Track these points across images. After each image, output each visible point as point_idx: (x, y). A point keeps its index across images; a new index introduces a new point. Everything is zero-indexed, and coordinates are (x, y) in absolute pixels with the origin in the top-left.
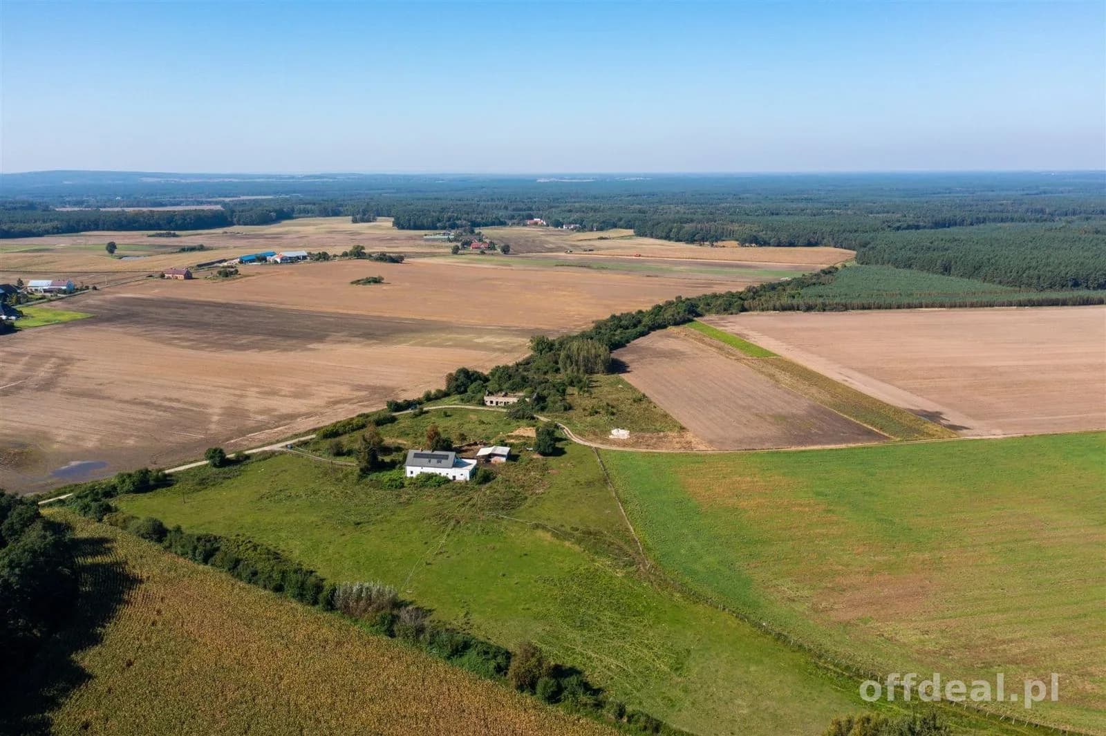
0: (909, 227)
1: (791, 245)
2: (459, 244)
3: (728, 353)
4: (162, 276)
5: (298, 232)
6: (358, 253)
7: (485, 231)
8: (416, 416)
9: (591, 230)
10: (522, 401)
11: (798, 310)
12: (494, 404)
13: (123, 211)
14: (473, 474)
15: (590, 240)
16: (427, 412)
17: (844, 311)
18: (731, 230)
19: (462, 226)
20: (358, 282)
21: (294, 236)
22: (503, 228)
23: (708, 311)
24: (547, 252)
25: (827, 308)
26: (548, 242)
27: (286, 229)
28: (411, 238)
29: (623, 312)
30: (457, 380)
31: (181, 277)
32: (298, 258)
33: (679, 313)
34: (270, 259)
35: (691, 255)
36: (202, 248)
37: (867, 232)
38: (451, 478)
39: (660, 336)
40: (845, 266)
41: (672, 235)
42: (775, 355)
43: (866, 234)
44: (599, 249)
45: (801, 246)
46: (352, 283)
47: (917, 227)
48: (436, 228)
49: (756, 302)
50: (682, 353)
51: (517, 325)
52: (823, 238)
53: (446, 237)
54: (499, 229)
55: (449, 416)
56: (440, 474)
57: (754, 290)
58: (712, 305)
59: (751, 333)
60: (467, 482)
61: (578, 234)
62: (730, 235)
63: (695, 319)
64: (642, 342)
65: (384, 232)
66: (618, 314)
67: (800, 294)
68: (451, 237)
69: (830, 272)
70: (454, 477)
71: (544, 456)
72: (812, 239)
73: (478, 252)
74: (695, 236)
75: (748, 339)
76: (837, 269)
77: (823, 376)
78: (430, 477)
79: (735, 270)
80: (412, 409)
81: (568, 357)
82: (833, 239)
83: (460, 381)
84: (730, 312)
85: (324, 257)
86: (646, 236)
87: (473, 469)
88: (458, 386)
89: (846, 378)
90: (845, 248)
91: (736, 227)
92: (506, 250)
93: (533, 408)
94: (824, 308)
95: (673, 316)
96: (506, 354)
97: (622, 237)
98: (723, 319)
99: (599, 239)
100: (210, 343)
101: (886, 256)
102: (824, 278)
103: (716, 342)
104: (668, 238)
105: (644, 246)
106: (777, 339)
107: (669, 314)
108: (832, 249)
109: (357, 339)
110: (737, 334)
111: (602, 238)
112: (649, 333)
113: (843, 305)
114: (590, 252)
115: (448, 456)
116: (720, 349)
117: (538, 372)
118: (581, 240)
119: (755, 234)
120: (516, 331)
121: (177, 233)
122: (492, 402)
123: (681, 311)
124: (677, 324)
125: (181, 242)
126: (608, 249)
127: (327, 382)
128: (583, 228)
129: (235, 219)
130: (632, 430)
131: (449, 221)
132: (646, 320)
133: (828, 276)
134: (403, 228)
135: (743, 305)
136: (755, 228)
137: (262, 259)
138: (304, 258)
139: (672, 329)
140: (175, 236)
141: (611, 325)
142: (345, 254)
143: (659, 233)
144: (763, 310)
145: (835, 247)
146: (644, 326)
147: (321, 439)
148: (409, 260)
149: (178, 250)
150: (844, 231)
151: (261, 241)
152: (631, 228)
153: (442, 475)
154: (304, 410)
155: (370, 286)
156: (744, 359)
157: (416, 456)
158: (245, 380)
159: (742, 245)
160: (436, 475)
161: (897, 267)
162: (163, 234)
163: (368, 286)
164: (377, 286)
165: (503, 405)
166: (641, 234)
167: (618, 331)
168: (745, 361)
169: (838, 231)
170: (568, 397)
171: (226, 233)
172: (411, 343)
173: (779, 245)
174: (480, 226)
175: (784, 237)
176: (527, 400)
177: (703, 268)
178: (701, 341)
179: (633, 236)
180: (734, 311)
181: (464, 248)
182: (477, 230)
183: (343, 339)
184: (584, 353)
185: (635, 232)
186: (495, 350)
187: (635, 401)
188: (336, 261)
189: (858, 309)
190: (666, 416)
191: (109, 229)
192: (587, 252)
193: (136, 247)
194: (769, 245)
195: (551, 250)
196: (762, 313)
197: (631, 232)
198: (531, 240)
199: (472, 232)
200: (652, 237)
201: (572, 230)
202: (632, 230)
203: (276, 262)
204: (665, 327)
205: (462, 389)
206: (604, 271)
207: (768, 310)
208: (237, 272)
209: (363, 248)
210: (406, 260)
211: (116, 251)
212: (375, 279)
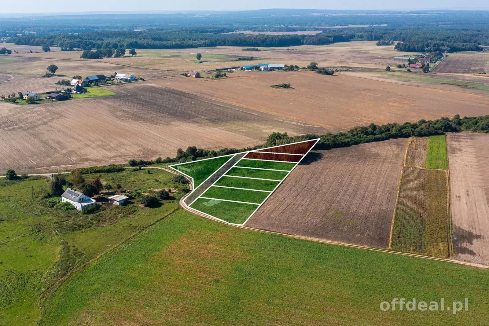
3: (412, 162)
4: (186, 75)
6: (313, 67)
8: (135, 170)
10: (192, 172)
13: (260, 34)
20: (276, 86)
21: (323, 53)
31: (194, 76)
32: (278, 68)
33: (430, 128)
36: (252, 59)
42: (446, 168)
46: (271, 87)
55: (151, 173)
60: (80, 211)
63: (448, 133)
70: (77, 208)
71: (145, 206)
85: (292, 68)
87: (88, 205)
92: (426, 70)
103: (424, 152)
121: (259, 48)
123: (438, 126)
124: (421, 135)
129: (305, 41)
131: (434, 46)
134: (401, 50)
139: (411, 139)
140: (257, 50)
141: (359, 130)
142: (308, 67)
149: (237, 59)
153: (73, 205)
156: (414, 168)
157: (68, 192)
160: (70, 204)
162: (251, 49)
165: (184, 172)
168: (411, 170)
176: (195, 171)
183: (200, 120)
191: (230, 45)
204: (407, 136)
208: (225, 75)
209: (316, 64)
210: (336, 73)
211: (201, 59)
212: (286, 85)
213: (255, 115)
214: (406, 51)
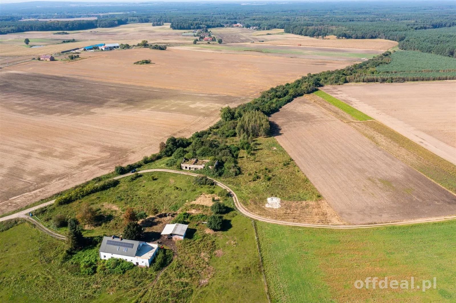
0: (421, 28)
1: (363, 38)
2: (198, 38)
3: (342, 117)
4: (39, 59)
5: (125, 31)
6: (145, 45)
7: (213, 30)
8: (133, 179)
9: (264, 29)
10: (206, 169)
11: (377, 81)
12: (188, 169)
14: (152, 261)
15: (263, 35)
16: (141, 176)
17: (403, 82)
18: (332, 30)
19: (203, 28)
20: (137, 63)
21: (122, 33)
22: (223, 28)
23: (325, 83)
24: (241, 42)
25: (393, 81)
26: (242, 36)
27: (120, 30)
28: (177, 34)
29: (279, 85)
30: (166, 147)
31: (48, 60)
32: (115, 47)
33: (310, 86)
34: (100, 48)
35: (312, 44)
36: (74, 41)
37: (402, 31)
38: (135, 264)
39: (299, 102)
40: (395, 51)
41: (303, 32)
42: (371, 118)
43: (401, 32)
44: (267, 40)
45: (368, 38)
46: (135, 63)
47: (425, 28)
48: (190, 29)
49: (352, 76)
50: (313, 117)
51: (217, 93)
52: (379, 34)
53: (193, 34)
54: (221, 29)
55: (156, 179)
56: (126, 260)
57: (351, 69)
58: (328, 79)
59: (353, 100)
60: (147, 268)
61: (257, 31)
62: (332, 32)
63: (319, 88)
64: (288, 107)
65: (165, 31)
66: (275, 87)
67: (377, 71)
68: (196, 34)
69: (387, 55)
70: (137, 263)
71: (215, 231)
72: (373, 35)
73: (207, 43)
74: (314, 33)
75: (352, 105)
76: (390, 53)
77: (406, 138)
78: (118, 262)
79: (336, 53)
80: (133, 172)
81: (242, 127)
82: (385, 35)
83: (168, 147)
84: (338, 83)
85: (128, 46)
86: (290, 33)
87: (153, 255)
88: (167, 151)
89: (423, 141)
90: (391, 40)
91: (334, 28)
92: (220, 42)
93: (213, 174)
94: (392, 81)
95: (307, 87)
96: (206, 118)
97: (278, 34)
98: (335, 88)
99: (267, 34)
100: (36, 107)
101: (416, 46)
102: (386, 59)
103: (333, 107)
104: (301, 34)
105: (288, 39)
106: (369, 105)
107: (304, 86)
108: (383, 40)
109: (122, 104)
110: (344, 100)
111: (268, 34)
112: (293, 100)
113: (402, 79)
114: (262, 42)
115: (133, 245)
116: (336, 113)
117: (223, 136)
118: (258, 35)
119: (345, 32)
120: (215, 98)
121: (67, 32)
122: (186, 168)
123: (311, 83)
124: (309, 93)
125: (67, 37)
126: (271, 40)
127: (88, 144)
128: (260, 28)
130: (282, 197)
131: (197, 25)
132: (291, 91)
133: (387, 57)
134: (175, 29)
135: (346, 79)
136: (344, 28)
137: (96, 48)
138: (118, 47)
139: (306, 97)
140: (66, 33)
141: (271, 96)
142: (139, 45)
143: (296, 31)
144: (357, 82)
145: (385, 39)
146: (290, 95)
147: (57, 206)
148: (170, 48)
149: (61, 42)
150: (390, 31)
151: (105, 36)
152: (283, 28)
153: (128, 261)
154: (61, 170)
155: (144, 65)
156: (352, 122)
157: (109, 242)
158: (37, 141)
159: (338, 38)
160: (123, 261)
161: (422, 52)
162: (61, 33)
163: (142, 65)
164: (148, 65)
165: (194, 169)
166: (288, 31)
167: (275, 100)
168: (354, 124)
169: (387, 30)
170: (239, 161)
171: (92, 32)
172: (152, 107)
173: (357, 38)
174: (211, 28)
175: (359, 34)
176: (210, 167)
177: (320, 52)
178: (324, 106)
179: (284, 33)
180: (341, 83)
181: (200, 40)
182: (209, 30)
183: (115, 104)
184: (252, 124)
185: (284, 31)
186: (200, 114)
187: (285, 165)
188: (133, 50)
189: (411, 80)
190: (306, 180)
191: (37, 30)
192: (261, 43)
193: (42, 40)
194: (352, 38)
195: (243, 41)
196: (356, 84)
197: (283, 30)
198: (234, 35)
199: (207, 31)
200: (293, 33)
201: (255, 29)
202: (284, 29)
203: (102, 50)
204: (302, 95)
205: (170, 154)
206: (269, 54)
207: (360, 81)
208: (78, 56)
209: (147, 42)
210: (168, 48)
211: (29, 43)
212: (147, 61)
213: (156, 91)
214: (178, 29)
